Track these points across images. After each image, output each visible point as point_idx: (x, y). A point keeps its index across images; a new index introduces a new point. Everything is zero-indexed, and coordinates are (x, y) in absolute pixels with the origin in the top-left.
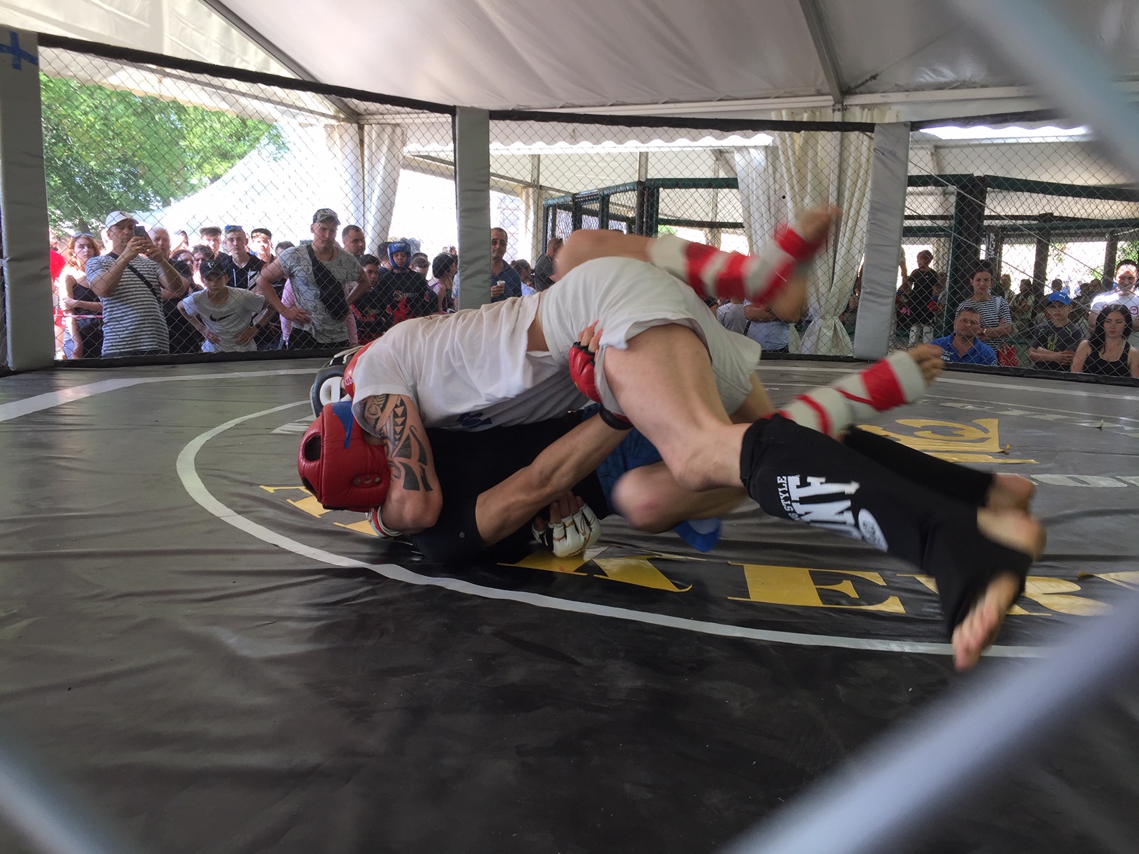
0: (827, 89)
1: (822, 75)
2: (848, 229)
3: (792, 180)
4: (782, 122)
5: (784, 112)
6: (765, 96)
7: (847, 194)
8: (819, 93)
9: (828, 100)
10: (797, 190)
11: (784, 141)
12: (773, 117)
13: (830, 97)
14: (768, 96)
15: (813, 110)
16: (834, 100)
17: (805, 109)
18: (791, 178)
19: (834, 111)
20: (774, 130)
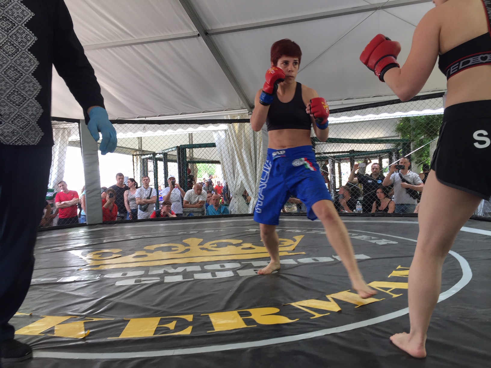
0: (245, 107)
1: (241, 102)
2: (260, 161)
3: (235, 143)
4: (228, 120)
5: (229, 116)
6: (220, 110)
7: (258, 147)
8: (242, 108)
9: (246, 111)
10: (237, 146)
11: (230, 127)
12: (225, 118)
13: (246, 110)
14: (223, 110)
15: (242, 114)
16: (248, 110)
17: (239, 114)
18: (234, 142)
19: (249, 115)
20: (226, 123)
